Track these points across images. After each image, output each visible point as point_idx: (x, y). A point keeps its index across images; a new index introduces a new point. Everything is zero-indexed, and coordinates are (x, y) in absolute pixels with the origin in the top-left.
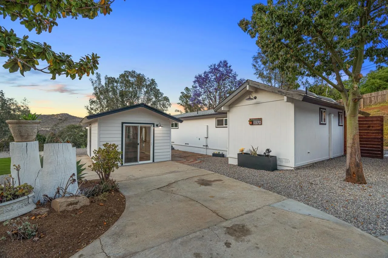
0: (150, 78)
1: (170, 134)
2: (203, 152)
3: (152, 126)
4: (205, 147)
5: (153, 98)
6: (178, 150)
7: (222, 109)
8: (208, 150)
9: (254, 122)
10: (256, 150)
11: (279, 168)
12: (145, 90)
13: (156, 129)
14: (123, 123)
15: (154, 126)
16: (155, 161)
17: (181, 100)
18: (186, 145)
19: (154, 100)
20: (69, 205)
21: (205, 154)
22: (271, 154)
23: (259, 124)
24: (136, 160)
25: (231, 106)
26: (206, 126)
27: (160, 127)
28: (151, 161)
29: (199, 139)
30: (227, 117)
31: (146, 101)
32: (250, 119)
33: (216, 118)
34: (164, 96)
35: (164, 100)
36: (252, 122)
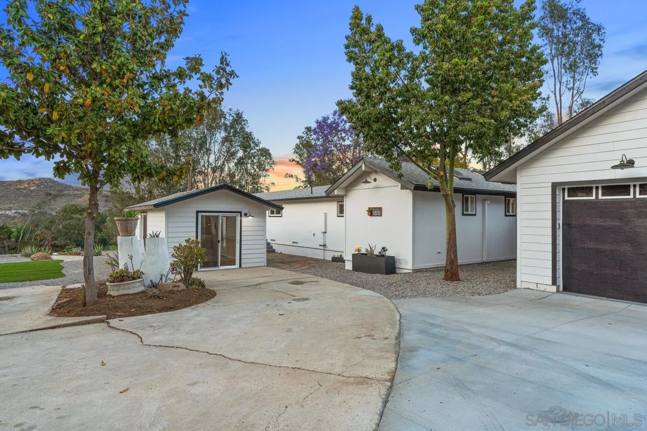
0: (234, 110)
1: (265, 226)
2: (319, 255)
3: (238, 215)
4: (322, 248)
5: (238, 150)
6: (281, 253)
7: (336, 193)
8: (326, 252)
9: (374, 213)
10: (373, 248)
11: (398, 271)
12: (223, 134)
13: (244, 219)
14: (198, 212)
15: (241, 216)
16: (242, 266)
17: (297, 153)
18: (294, 244)
19: (240, 154)
20: (174, 286)
21: (322, 258)
22: (388, 254)
23: (378, 216)
24: (216, 265)
25: (349, 188)
26: (324, 215)
27: (250, 218)
28: (237, 266)
29: (314, 235)
30: (343, 202)
31: (224, 156)
32: (369, 208)
33: (338, 202)
34: (261, 146)
35: (262, 155)
36: (371, 212)
